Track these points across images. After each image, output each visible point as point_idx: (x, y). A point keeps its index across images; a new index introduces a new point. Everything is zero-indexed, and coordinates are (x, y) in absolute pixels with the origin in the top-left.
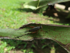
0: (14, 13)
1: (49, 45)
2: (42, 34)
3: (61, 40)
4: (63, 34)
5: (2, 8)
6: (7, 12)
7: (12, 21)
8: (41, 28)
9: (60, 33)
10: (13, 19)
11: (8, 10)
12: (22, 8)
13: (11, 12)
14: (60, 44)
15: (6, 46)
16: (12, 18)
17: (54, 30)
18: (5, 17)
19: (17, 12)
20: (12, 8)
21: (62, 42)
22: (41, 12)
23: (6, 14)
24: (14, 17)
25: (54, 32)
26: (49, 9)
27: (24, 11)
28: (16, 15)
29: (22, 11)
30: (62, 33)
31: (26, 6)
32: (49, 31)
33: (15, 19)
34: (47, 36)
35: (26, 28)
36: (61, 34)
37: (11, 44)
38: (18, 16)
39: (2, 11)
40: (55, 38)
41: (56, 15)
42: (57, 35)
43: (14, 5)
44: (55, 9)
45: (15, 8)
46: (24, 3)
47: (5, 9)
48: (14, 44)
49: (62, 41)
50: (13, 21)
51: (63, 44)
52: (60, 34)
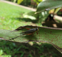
0: (13, 22)
1: (47, 55)
2: (38, 37)
3: (57, 43)
4: (60, 38)
5: (1, 16)
6: (6, 21)
7: (10, 29)
8: (37, 30)
9: (57, 36)
10: (12, 27)
11: (7, 18)
12: (22, 17)
13: (10, 21)
14: (56, 48)
15: (2, 55)
16: (10, 27)
17: (51, 33)
18: (4, 25)
19: (16, 21)
20: (11, 17)
21: (58, 46)
22: (40, 22)
23: (5, 23)
24: (13, 26)
25: (50, 35)
26: (48, 20)
27: (23, 20)
28: (15, 24)
29: (21, 20)
30: (59, 36)
31: (26, 16)
32: (46, 34)
33: (14, 27)
34: (43, 39)
35: (22, 30)
36: (58, 38)
37: (7, 52)
38: (17, 25)
39: (2, 20)
40: (51, 41)
41: (55, 25)
42: (54, 39)
43: (14, 14)
44: (54, 20)
45: (15, 17)
46: (24, 13)
47: (4, 18)
48: (11, 52)
49: (59, 44)
50: (12, 29)
51: (59, 48)
52: (56, 38)
